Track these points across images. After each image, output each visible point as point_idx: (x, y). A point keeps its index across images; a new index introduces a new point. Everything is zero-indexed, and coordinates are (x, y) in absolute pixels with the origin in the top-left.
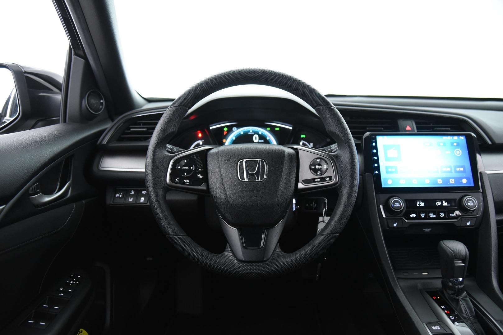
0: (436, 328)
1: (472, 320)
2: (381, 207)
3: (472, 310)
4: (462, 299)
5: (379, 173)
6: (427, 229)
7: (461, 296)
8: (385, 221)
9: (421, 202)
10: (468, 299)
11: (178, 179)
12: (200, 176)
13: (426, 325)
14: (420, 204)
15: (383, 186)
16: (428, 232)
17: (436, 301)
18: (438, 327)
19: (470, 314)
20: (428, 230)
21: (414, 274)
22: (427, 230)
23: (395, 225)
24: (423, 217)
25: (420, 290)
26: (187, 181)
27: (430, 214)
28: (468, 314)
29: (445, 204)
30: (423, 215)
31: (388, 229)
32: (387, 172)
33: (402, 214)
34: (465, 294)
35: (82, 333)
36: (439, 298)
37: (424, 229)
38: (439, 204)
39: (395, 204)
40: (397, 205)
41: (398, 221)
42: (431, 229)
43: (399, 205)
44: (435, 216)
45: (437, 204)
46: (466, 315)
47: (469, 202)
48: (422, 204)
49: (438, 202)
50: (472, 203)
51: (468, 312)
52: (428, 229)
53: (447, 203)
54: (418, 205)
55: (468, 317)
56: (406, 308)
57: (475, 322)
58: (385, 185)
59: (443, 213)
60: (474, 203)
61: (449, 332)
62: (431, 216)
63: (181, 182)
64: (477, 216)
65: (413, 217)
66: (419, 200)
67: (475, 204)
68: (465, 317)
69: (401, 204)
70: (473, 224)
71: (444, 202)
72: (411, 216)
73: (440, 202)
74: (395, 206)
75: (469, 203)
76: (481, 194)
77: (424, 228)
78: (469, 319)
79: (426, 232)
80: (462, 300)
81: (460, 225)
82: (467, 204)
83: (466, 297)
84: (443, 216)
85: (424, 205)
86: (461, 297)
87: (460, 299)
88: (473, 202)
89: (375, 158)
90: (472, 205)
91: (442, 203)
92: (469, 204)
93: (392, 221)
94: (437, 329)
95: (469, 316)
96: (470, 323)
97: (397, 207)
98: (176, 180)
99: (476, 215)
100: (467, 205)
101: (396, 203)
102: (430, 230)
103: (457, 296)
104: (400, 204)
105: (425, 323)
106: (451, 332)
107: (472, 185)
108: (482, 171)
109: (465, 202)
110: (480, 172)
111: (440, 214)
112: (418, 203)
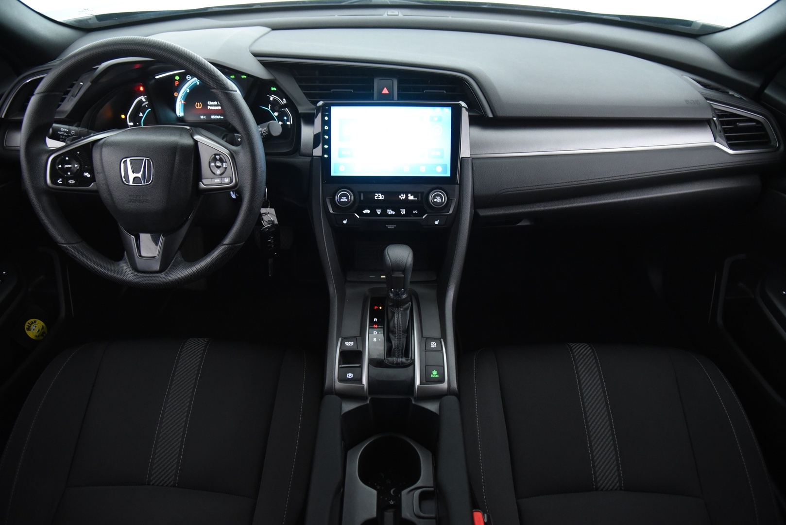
2: (327, 200)
5: (329, 158)
8: (333, 216)
9: (380, 194)
11: (61, 180)
12: (87, 175)
13: (342, 339)
15: (332, 174)
16: (393, 228)
18: (352, 343)
21: (370, 277)
22: (391, 227)
23: (345, 222)
24: (379, 213)
25: (365, 297)
26: (72, 182)
27: (388, 210)
29: (411, 197)
30: (379, 212)
31: (337, 226)
32: (340, 156)
33: (353, 210)
35: (35, 323)
37: (387, 226)
38: (403, 197)
39: (342, 197)
41: (349, 217)
43: (346, 200)
44: (394, 213)
45: (400, 197)
47: (436, 197)
48: (381, 197)
49: (402, 195)
50: (440, 199)
51: (401, 326)
53: (413, 196)
54: (376, 198)
57: (403, 338)
58: (334, 172)
59: (405, 209)
60: (442, 200)
61: (359, 349)
62: (389, 213)
63: (65, 182)
64: (448, 214)
65: (367, 213)
66: (378, 193)
68: (395, 331)
69: (350, 198)
70: (442, 224)
71: (409, 195)
72: (365, 212)
73: (405, 195)
74: (341, 200)
76: (457, 187)
78: (398, 333)
82: (433, 200)
84: (404, 213)
85: (383, 198)
87: (399, 311)
88: (442, 198)
89: (326, 137)
91: (407, 197)
92: (435, 200)
93: (341, 218)
94: (349, 345)
96: (397, 338)
97: (344, 202)
98: (58, 181)
99: (446, 213)
101: (344, 197)
102: (395, 227)
103: (397, 308)
104: (348, 198)
106: (361, 350)
107: (448, 174)
108: (464, 156)
109: (431, 198)
110: (462, 158)
111: (401, 210)
112: (376, 195)
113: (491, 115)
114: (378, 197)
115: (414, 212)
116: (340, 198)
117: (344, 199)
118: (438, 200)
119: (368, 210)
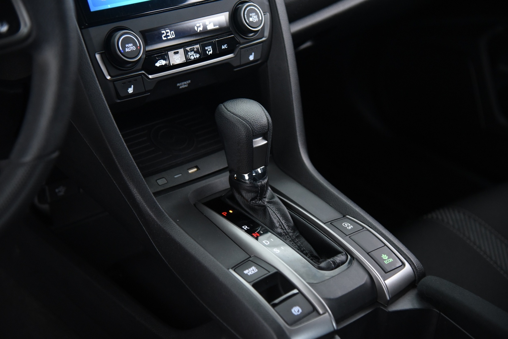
0: (251, 271)
1: (291, 234)
2: (98, 56)
3: (288, 217)
4: (268, 202)
6: (183, 83)
7: (265, 198)
8: (111, 85)
10: (276, 199)
13: (234, 271)
14: (168, 34)
15: (93, 9)
16: (186, 87)
17: (229, 218)
18: (253, 268)
19: (287, 226)
20: (185, 85)
21: (176, 177)
22: (183, 85)
23: (131, 90)
25: (195, 205)
28: (284, 226)
29: (211, 26)
31: (119, 101)
33: (140, 66)
34: (269, 191)
36: (231, 212)
37: (178, 85)
38: (198, 28)
39: (127, 46)
40: (130, 48)
41: (136, 80)
42: (190, 81)
43: (134, 48)
46: (282, 229)
47: (250, 14)
50: (256, 17)
51: (283, 222)
52: (185, 83)
55: (284, 232)
56: (193, 252)
57: (297, 237)
58: (95, 5)
59: (210, 47)
60: (258, 17)
61: (273, 271)
62: (192, 58)
64: (264, 39)
67: (261, 19)
68: (281, 233)
69: (138, 45)
70: (259, 57)
72: (158, 64)
73: (200, 24)
74: (127, 50)
75: (251, 17)
77: (179, 83)
78: (287, 234)
79: (183, 88)
80: (269, 205)
81: (238, 64)
82: (249, 20)
83: (273, 197)
84: (211, 52)
86: (267, 200)
87: (266, 203)
88: (257, 14)
90: (255, 21)
91: (205, 26)
92: (251, 19)
93: (124, 83)
94: (253, 272)
95: (286, 229)
96: (290, 241)
97: (132, 51)
99: (261, 38)
100: (248, 22)
101: (128, 44)
102: (189, 84)
103: (260, 199)
104: (135, 44)
105: (232, 268)
106: (275, 271)
109: (244, 19)
111: (206, 48)
112: (164, 33)
114: (167, 36)
115: (223, 47)
116: (123, 46)
119: (162, 60)
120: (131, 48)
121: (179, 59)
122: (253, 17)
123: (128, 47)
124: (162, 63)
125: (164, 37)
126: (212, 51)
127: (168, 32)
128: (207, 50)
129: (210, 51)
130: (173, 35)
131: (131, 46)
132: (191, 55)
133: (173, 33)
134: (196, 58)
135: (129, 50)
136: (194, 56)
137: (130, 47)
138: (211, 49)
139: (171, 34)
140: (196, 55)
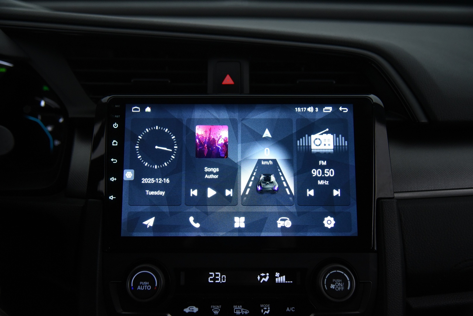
14: (217, 277)
24: (216, 313)
27: (235, 307)
29: (281, 279)
30: (216, 309)
38: (264, 278)
43: (149, 288)
44: (247, 312)
45: (259, 278)
47: (334, 280)
48: (222, 279)
49: (263, 274)
50: (342, 285)
53: (284, 277)
59: (269, 305)
60: (346, 285)
62: (238, 313)
65: (191, 313)
67: (349, 289)
69: (156, 285)
71: (277, 274)
72: (187, 312)
73: (268, 274)
74: (139, 288)
75: (334, 283)
82: (328, 286)
88: (345, 281)
90: (339, 289)
91: (273, 278)
92: (332, 286)
97: (145, 291)
101: (143, 281)
104: (152, 282)
107: (353, 232)
108: (383, 196)
109: (323, 283)
110: (379, 199)
111: (262, 306)
112: (212, 275)
113: (423, 120)
114: (215, 279)
115: (288, 309)
116: (137, 283)
117: (145, 286)
118: (336, 286)
119: (194, 307)
120: (145, 287)
121: (218, 310)
122: (337, 284)
123: (141, 284)
124: (193, 310)
125: (211, 279)
126: (269, 311)
127: (218, 275)
128: (263, 308)
129: (267, 310)
130: (224, 280)
131: (146, 285)
132: (237, 310)
133: (224, 277)
134: (243, 314)
135: (142, 288)
136: (240, 311)
137: (144, 285)
138: (269, 308)
139: (221, 277)
140: (243, 310)
